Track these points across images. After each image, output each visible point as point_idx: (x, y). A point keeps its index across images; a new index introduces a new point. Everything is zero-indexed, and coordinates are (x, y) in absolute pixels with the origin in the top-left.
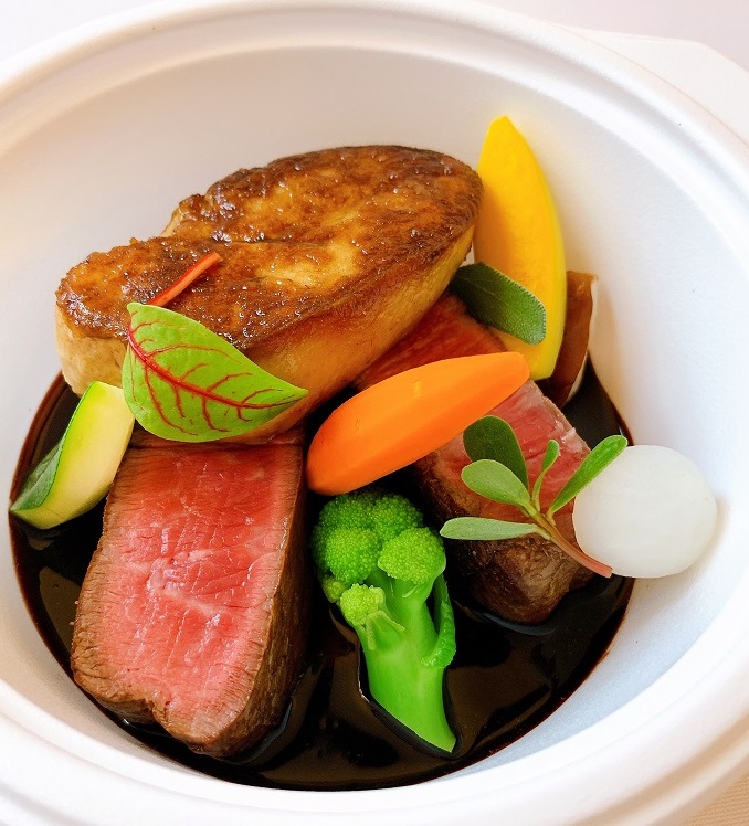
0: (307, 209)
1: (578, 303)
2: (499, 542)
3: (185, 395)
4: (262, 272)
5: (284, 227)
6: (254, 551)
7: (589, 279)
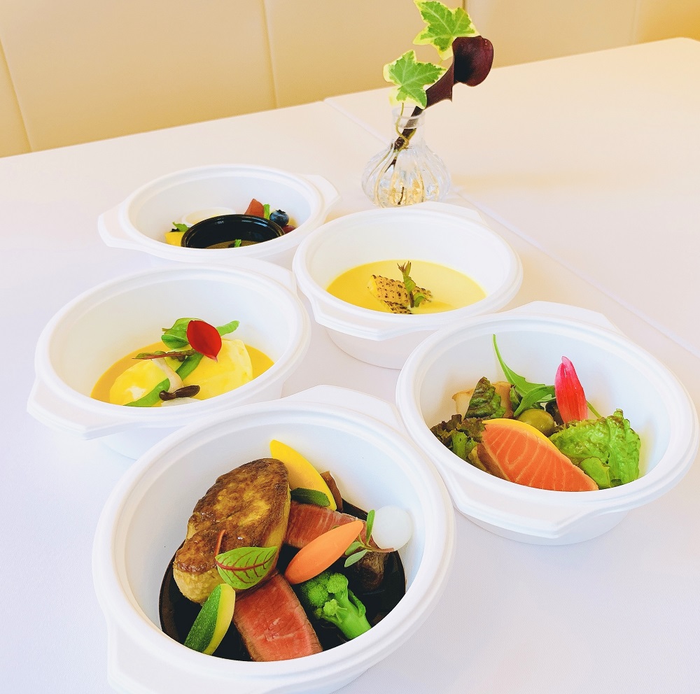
0: (236, 499)
1: (330, 483)
2: (360, 561)
3: (248, 571)
4: (240, 524)
5: (234, 508)
6: (292, 611)
7: (328, 473)
